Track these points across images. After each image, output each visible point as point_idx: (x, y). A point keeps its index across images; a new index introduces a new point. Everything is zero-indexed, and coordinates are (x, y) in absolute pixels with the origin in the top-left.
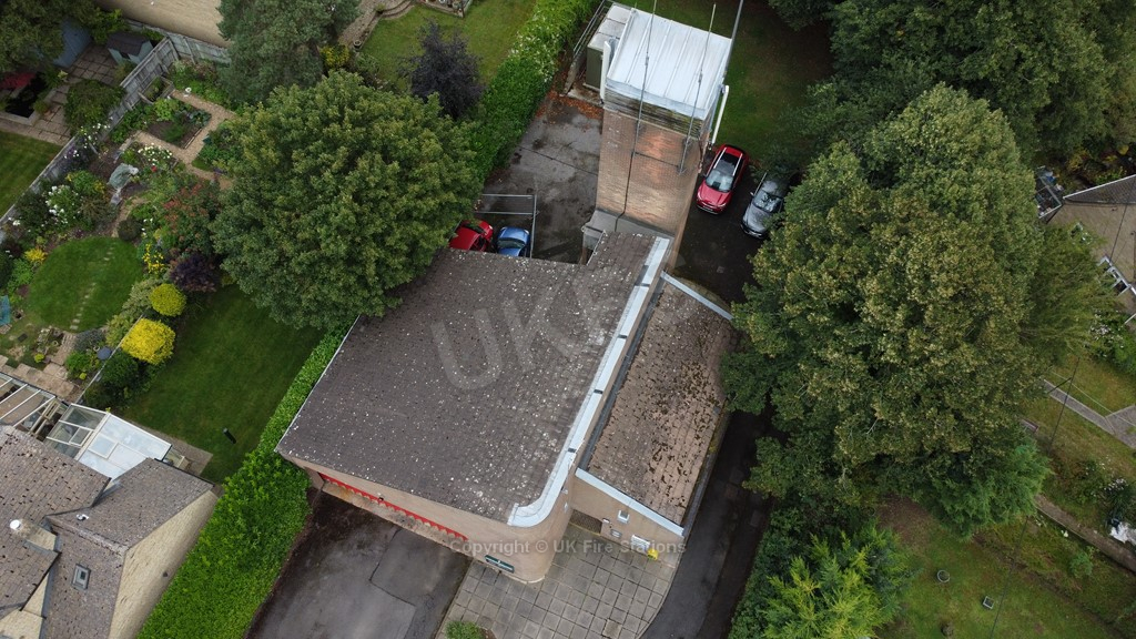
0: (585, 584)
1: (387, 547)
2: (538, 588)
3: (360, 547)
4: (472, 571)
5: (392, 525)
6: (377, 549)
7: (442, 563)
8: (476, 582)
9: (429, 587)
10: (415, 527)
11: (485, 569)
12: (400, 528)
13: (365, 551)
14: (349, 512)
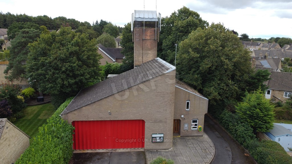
0: (187, 146)
1: (110, 157)
2: (173, 150)
3: (98, 159)
4: (147, 154)
5: (108, 152)
6: (106, 158)
7: (134, 155)
8: (151, 155)
9: (134, 160)
10: (117, 150)
11: (151, 152)
12: (112, 152)
13: (102, 160)
14: (88, 154)
